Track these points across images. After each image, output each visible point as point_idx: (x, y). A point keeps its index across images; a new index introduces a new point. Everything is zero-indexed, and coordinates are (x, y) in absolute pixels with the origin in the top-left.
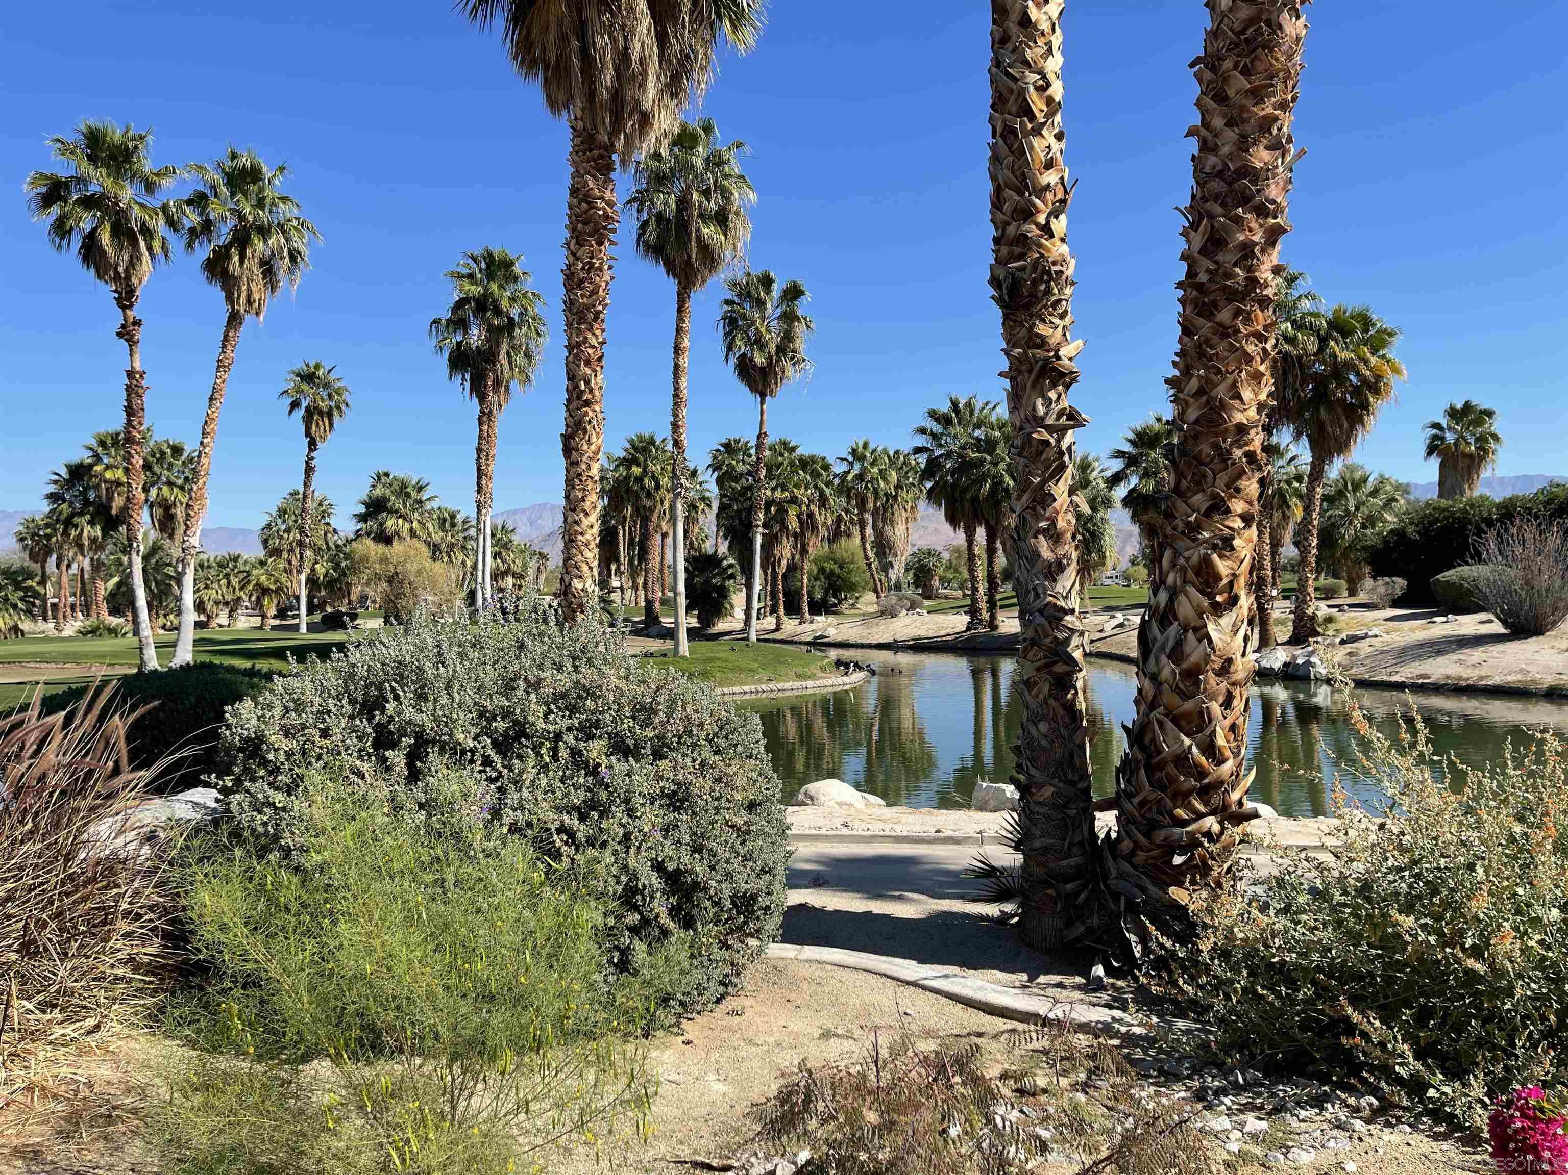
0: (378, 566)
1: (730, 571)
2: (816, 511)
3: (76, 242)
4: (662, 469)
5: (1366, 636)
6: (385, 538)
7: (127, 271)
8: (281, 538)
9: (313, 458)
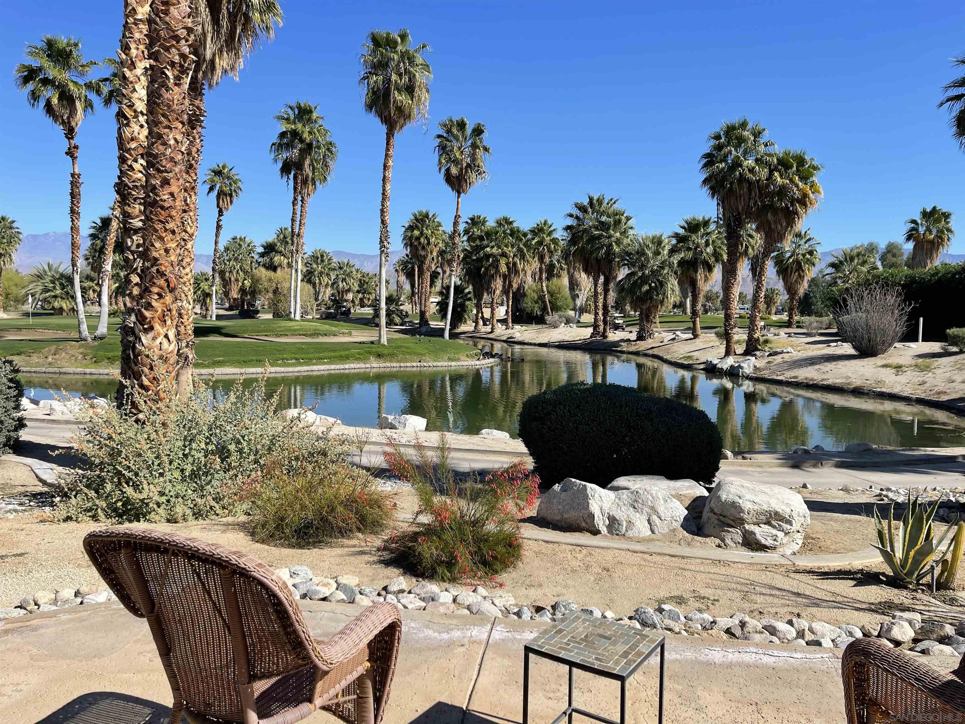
0: (266, 283)
1: (469, 296)
2: (518, 261)
3: (42, 103)
4: (432, 232)
5: (782, 352)
6: (273, 268)
7: (68, 118)
8: (225, 264)
9: (221, 220)
